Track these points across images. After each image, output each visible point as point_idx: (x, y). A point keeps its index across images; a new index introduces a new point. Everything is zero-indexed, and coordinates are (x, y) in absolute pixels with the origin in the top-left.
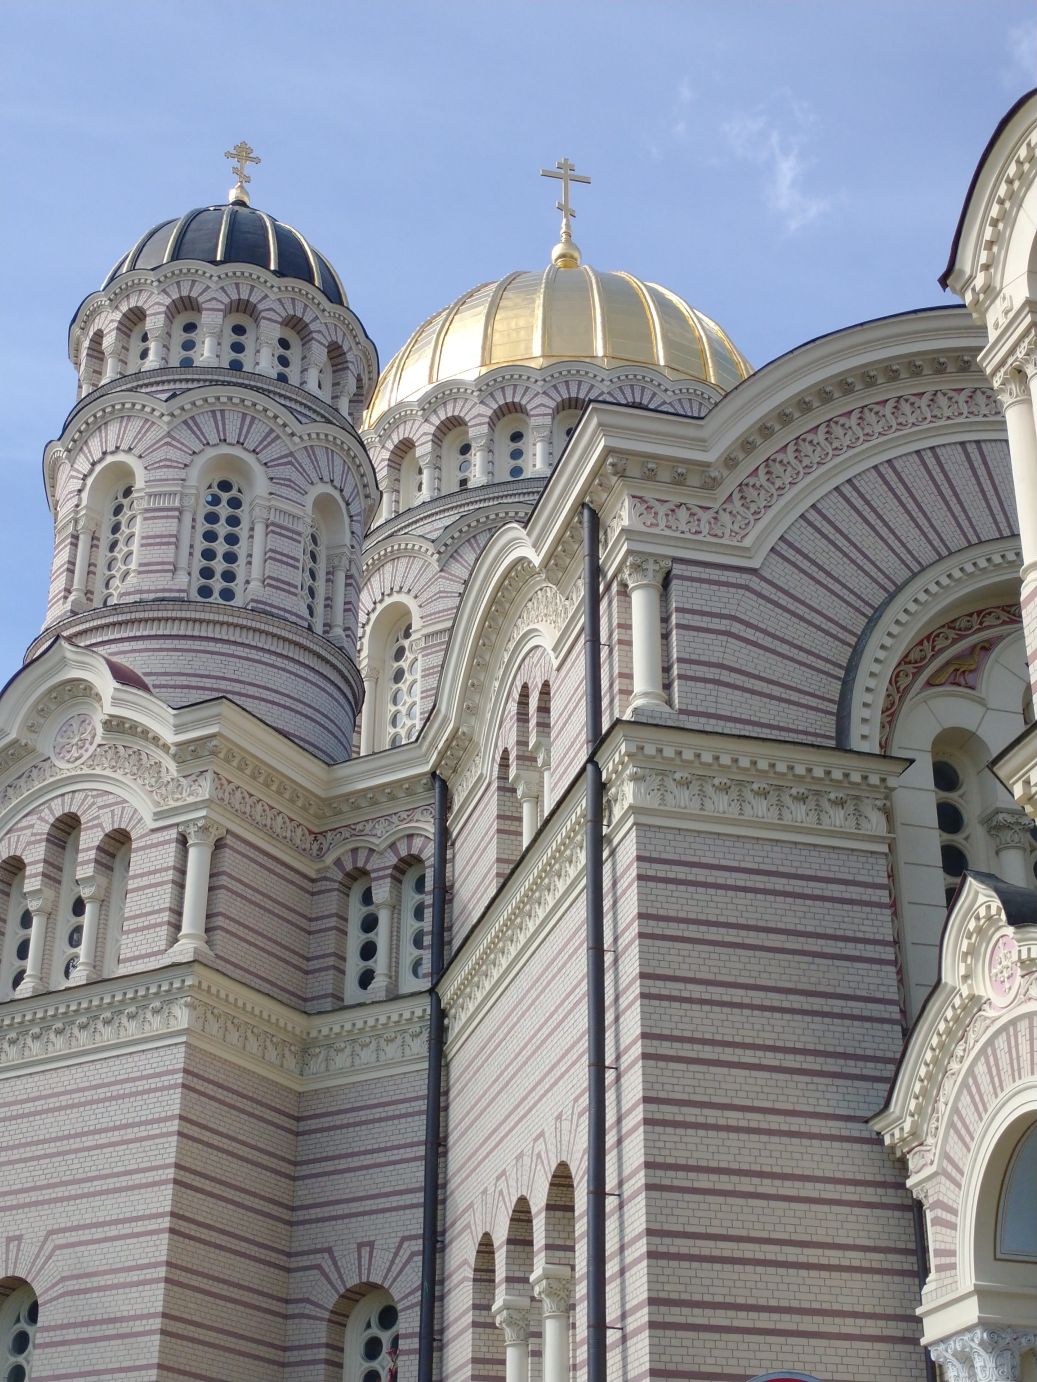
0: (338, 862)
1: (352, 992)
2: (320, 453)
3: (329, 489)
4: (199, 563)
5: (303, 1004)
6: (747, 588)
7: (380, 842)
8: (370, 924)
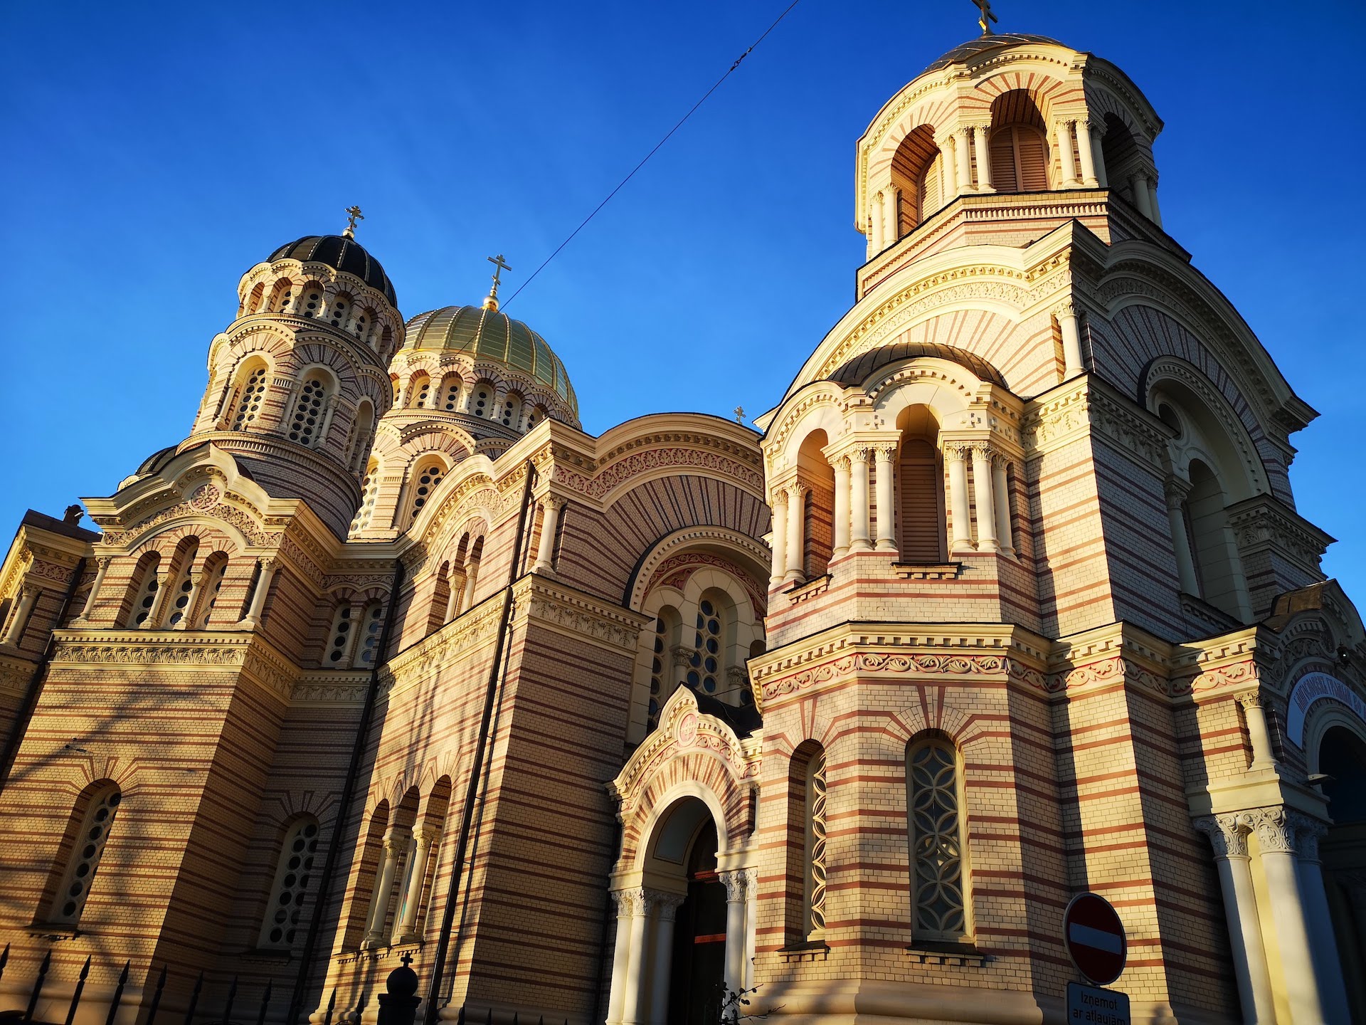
0: (334, 593)
1: (326, 660)
2: (369, 380)
3: (369, 399)
4: (293, 420)
5: (301, 662)
6: (598, 521)
7: (361, 589)
8: (344, 627)
